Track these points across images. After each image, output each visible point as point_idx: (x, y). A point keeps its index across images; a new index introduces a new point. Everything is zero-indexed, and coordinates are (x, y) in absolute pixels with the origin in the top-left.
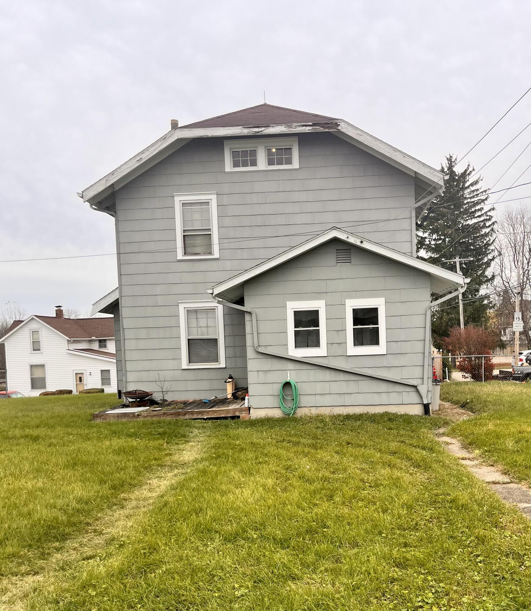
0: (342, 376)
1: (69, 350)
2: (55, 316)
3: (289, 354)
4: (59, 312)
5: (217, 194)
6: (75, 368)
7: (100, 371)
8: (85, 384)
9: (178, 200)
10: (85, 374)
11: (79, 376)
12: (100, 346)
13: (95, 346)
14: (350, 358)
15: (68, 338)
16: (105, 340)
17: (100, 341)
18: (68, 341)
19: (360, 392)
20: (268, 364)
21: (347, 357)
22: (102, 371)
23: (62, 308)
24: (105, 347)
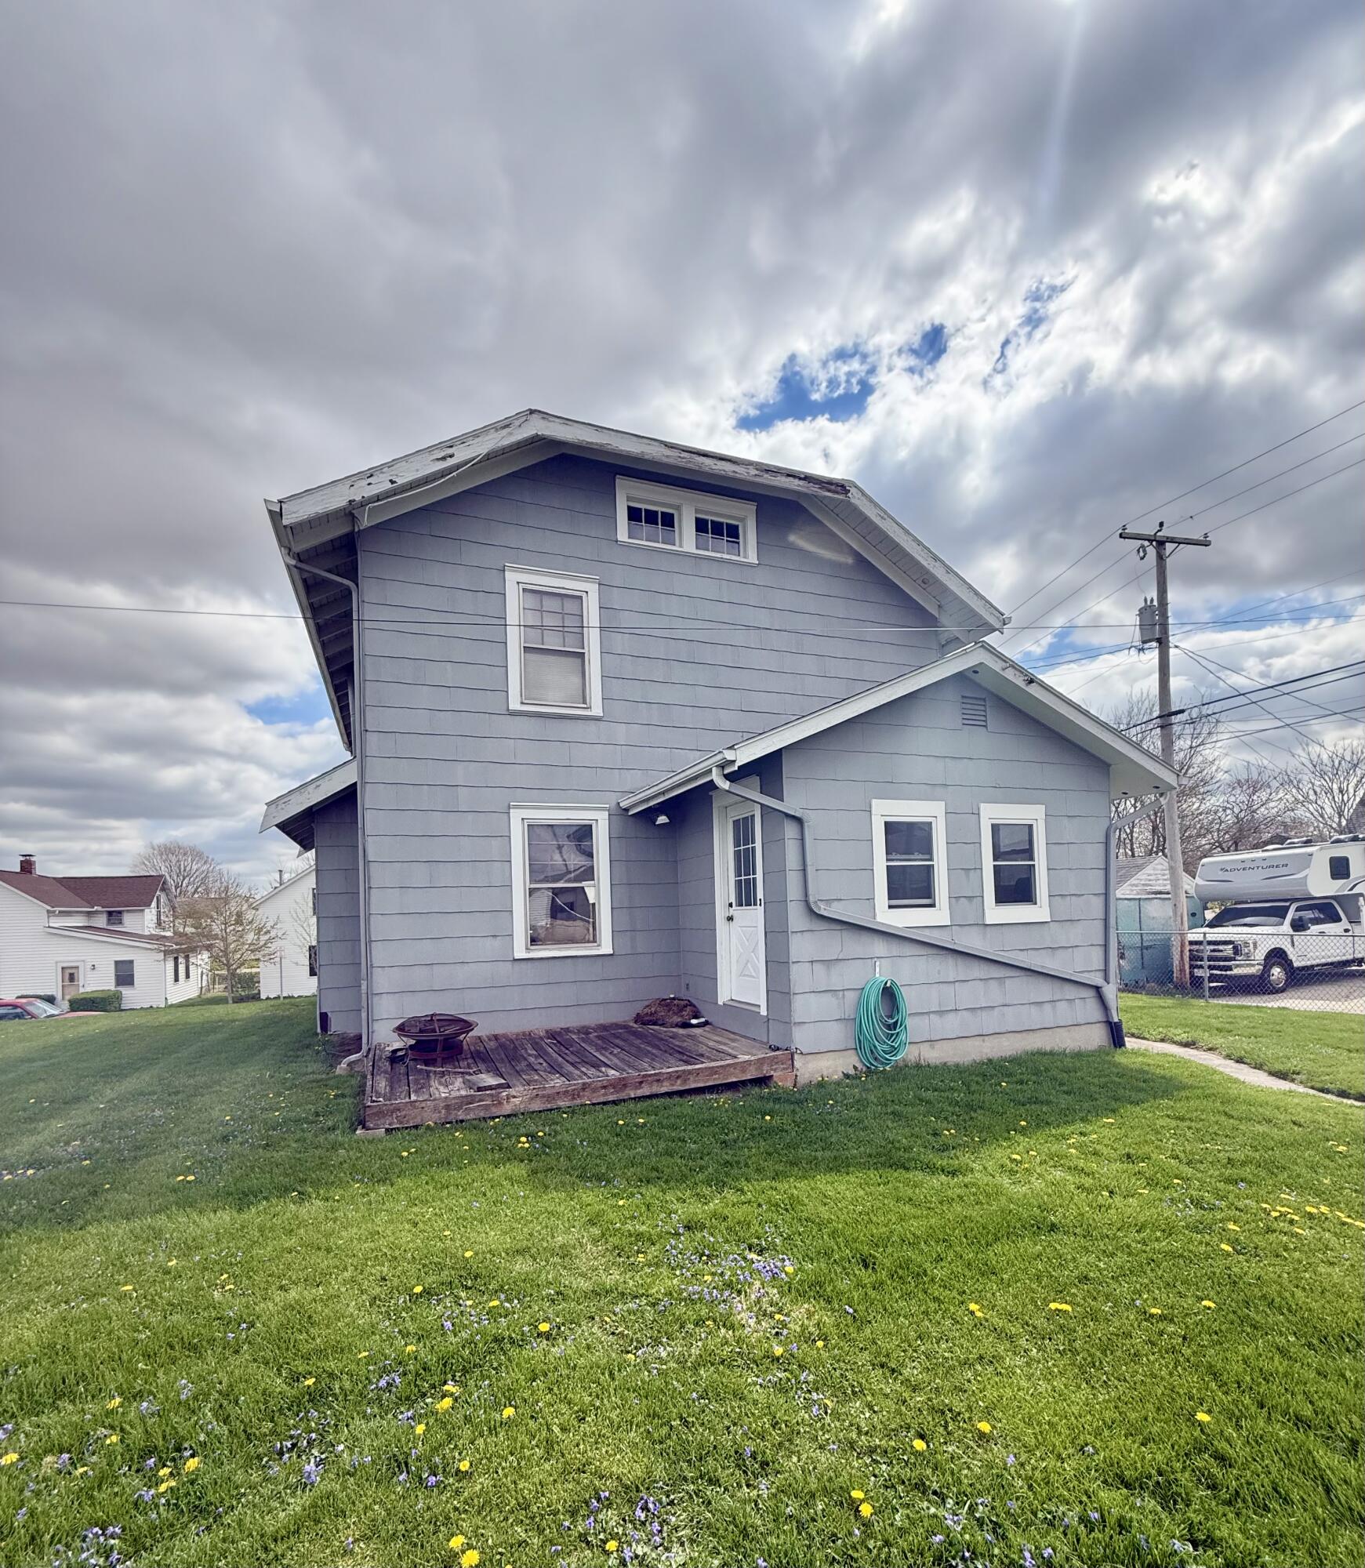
0: (978, 970)
1: (49, 927)
2: (18, 870)
3: (879, 919)
4: (27, 866)
5: (599, 584)
6: (61, 959)
7: (113, 963)
8: (81, 985)
9: (514, 580)
10: (81, 970)
11: (68, 971)
12: (109, 922)
13: (101, 921)
14: (988, 928)
15: (49, 908)
16: (120, 912)
17: (110, 913)
18: (48, 911)
19: (1007, 1002)
20: (835, 944)
21: (982, 928)
22: (117, 963)
23: (32, 859)
24: (120, 923)
